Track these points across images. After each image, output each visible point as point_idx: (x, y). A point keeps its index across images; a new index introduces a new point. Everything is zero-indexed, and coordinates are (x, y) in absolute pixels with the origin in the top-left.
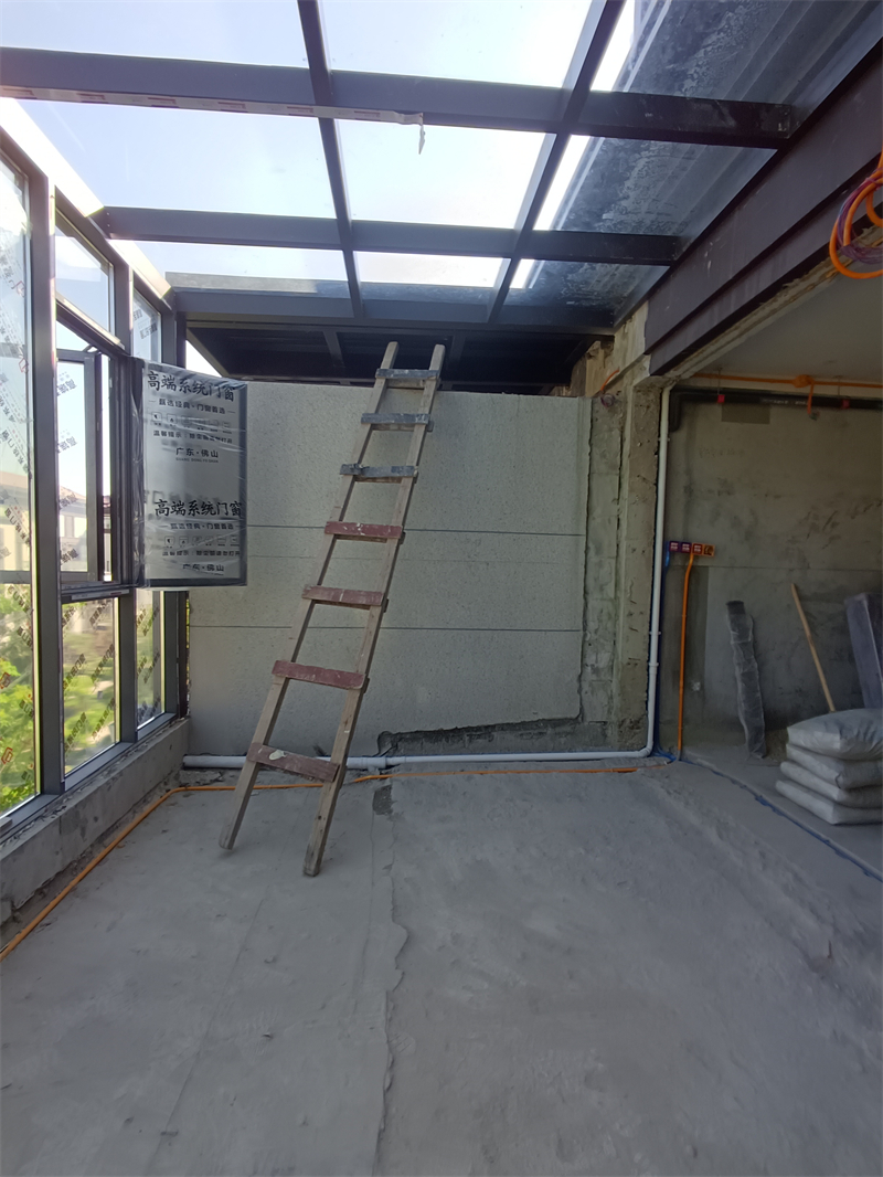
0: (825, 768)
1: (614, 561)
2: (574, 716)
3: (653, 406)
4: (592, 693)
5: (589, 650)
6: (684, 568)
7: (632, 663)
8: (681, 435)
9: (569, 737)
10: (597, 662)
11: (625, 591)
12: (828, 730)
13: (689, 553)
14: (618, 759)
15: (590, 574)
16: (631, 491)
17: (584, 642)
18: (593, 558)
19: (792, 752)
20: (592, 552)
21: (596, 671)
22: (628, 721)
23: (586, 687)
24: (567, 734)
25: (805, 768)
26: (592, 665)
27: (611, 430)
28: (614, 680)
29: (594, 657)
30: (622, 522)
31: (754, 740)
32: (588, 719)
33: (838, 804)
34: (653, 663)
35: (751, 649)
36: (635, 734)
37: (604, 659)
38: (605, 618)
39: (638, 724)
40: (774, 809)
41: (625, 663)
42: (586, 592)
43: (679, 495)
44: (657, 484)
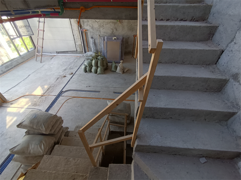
7: (80, 45)
13: (83, 31)
17: (75, 42)
20: (73, 30)
22: (81, 51)
23: (77, 47)
24: (76, 52)
34: (83, 45)
37: (78, 44)
42: (73, 35)
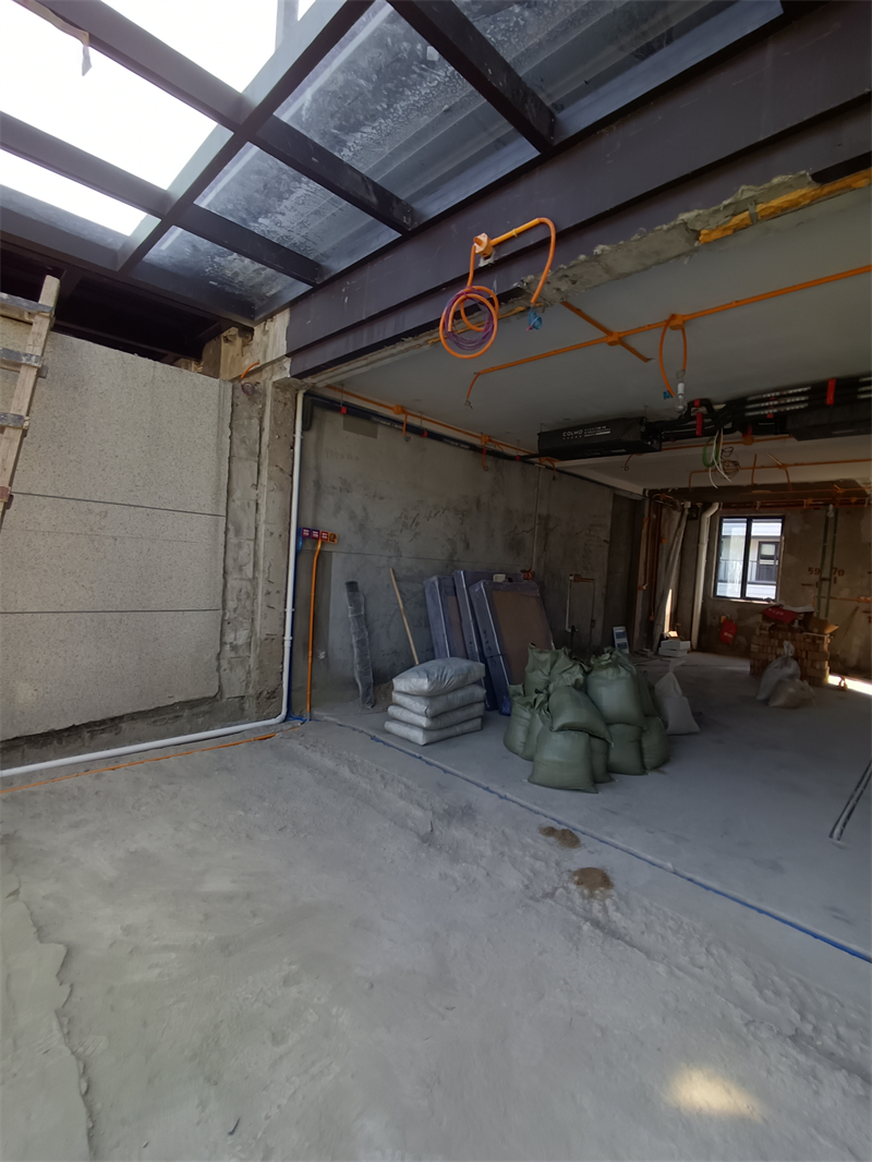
0: (418, 704)
1: (252, 543)
2: (212, 694)
3: (289, 404)
4: (231, 669)
5: (227, 628)
6: (313, 552)
7: (270, 638)
8: (312, 435)
9: (207, 716)
10: (235, 639)
11: (264, 571)
12: (420, 677)
13: (317, 539)
14: (257, 728)
15: (230, 554)
16: (270, 478)
17: (223, 620)
18: (233, 540)
19: (397, 697)
20: (231, 534)
21: (234, 648)
22: (265, 692)
23: (224, 664)
24: (205, 713)
25: (405, 708)
26: (231, 643)
27: (250, 418)
28: (252, 655)
29: (232, 636)
30: (260, 507)
31: (366, 694)
32: (227, 696)
33: (425, 730)
34: (288, 637)
35: (363, 620)
36: (272, 703)
37: (243, 633)
38: (243, 597)
39: (274, 694)
40: (385, 743)
41: (263, 638)
42: (225, 572)
43: (310, 486)
44: (292, 476)
